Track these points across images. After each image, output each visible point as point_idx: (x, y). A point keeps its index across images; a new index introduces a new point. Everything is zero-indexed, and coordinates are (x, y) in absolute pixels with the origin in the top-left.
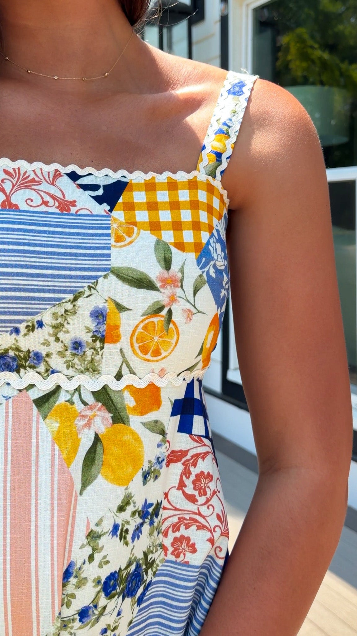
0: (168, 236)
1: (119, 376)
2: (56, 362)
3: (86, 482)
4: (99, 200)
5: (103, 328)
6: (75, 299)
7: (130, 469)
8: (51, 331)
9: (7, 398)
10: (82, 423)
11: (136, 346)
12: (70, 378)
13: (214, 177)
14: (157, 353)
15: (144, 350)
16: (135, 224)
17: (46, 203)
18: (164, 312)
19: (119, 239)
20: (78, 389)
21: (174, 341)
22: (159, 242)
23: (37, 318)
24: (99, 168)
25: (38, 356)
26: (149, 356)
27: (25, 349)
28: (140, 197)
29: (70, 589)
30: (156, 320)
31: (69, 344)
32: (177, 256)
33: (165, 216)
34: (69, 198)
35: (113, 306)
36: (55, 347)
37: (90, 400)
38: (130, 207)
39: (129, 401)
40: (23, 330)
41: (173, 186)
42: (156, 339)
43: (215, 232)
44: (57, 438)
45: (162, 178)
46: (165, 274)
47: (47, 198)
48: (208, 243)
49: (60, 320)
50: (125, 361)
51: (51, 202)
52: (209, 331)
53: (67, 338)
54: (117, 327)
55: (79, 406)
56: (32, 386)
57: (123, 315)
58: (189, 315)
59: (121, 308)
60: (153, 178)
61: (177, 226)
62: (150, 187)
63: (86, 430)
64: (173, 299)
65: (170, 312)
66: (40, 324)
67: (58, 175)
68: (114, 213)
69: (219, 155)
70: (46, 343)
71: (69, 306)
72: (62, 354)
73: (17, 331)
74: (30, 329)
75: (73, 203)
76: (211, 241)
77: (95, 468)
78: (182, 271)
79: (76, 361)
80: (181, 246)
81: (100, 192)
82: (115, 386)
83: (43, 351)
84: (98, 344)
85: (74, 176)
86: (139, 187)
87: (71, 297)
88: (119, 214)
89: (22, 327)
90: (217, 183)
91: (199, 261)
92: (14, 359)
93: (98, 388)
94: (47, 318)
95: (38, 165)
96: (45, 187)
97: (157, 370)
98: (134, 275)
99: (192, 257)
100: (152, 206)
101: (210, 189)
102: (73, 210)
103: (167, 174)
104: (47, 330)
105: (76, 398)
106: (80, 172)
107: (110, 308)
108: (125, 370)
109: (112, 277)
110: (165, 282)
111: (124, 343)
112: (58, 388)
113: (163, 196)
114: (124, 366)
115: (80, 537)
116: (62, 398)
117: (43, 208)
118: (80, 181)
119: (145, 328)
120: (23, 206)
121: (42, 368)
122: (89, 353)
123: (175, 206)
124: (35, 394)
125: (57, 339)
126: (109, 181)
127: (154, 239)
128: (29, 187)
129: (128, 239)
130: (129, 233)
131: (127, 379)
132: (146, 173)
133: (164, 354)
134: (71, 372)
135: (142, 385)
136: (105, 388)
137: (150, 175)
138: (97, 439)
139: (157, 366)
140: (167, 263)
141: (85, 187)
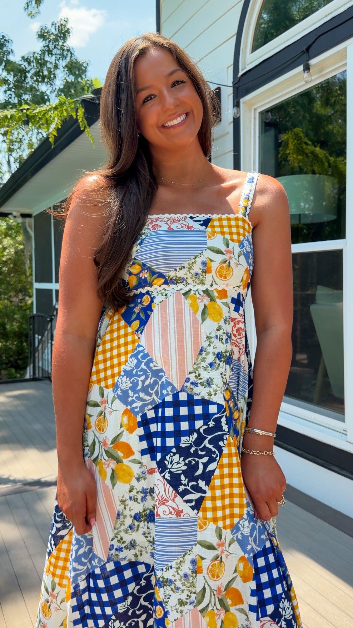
0: (228, 237)
1: (212, 285)
2: (189, 281)
3: (203, 320)
4: (202, 225)
5: (206, 268)
6: (195, 258)
7: (219, 317)
8: (187, 269)
9: (173, 293)
10: (199, 301)
11: (218, 274)
12: (194, 286)
13: (245, 216)
14: (225, 277)
15: (221, 276)
16: (215, 232)
17: (183, 227)
18: (227, 262)
19: (210, 237)
20: (197, 290)
21: (232, 273)
22: (224, 238)
23: (183, 265)
24: (200, 214)
25: (183, 279)
26: (222, 278)
27: (179, 276)
28: (216, 223)
29: (203, 356)
30: (224, 265)
31: (194, 274)
32: (231, 244)
33: (226, 230)
34: (191, 225)
35: (209, 260)
36: (189, 275)
37: (202, 293)
38: (213, 227)
39: (216, 294)
40: (178, 270)
41: (229, 219)
42: (225, 272)
43: (246, 237)
44: (191, 305)
45: (225, 216)
46: (227, 249)
47: (183, 225)
48: (243, 240)
49: (190, 266)
50: (214, 280)
51: (185, 227)
52: (244, 273)
53: (193, 272)
54: (211, 268)
55: (198, 295)
56: (182, 289)
57: (213, 263)
58: (237, 265)
59: (212, 261)
60: (221, 217)
61: (231, 233)
62: (220, 220)
63: (201, 303)
64: (230, 258)
65: (229, 263)
66: (184, 267)
67: (186, 218)
68: (207, 229)
69: (246, 208)
70: (186, 274)
71: (193, 261)
72: (191, 278)
73: (176, 270)
74: (180, 269)
75: (192, 227)
76: (244, 240)
77: (205, 316)
78: (233, 248)
79: (196, 280)
80: (232, 240)
81: (202, 222)
82: (211, 289)
83: (185, 277)
84: (204, 274)
85: (191, 218)
86: (216, 220)
87: (194, 257)
88: (209, 229)
89: (178, 268)
90: (247, 218)
91: (239, 247)
92: (175, 280)
93: (204, 289)
94: (186, 265)
95: (178, 215)
96: (181, 222)
97: (226, 284)
98: (216, 249)
99: (237, 244)
100: (221, 226)
101: (244, 221)
102: (192, 229)
103: (226, 215)
104: (186, 269)
105: (197, 293)
106: (193, 216)
107: (208, 261)
108: (214, 283)
109: (208, 250)
110: (227, 252)
111: (213, 273)
112: (191, 289)
113: (225, 223)
114: (214, 282)
115: (204, 338)
116: (192, 293)
117: (182, 229)
118: (194, 219)
119: (220, 268)
120: (175, 229)
121: (185, 283)
122: (201, 277)
123: (230, 226)
124: (182, 292)
125: (190, 273)
126: (205, 219)
127: (223, 237)
128: (176, 222)
129: (213, 237)
130: (213, 235)
131: (215, 286)
132: (218, 215)
133: (228, 278)
134: (195, 284)
135: (221, 289)
136: (207, 289)
137: (220, 216)
138: (205, 306)
139: (226, 283)
140: (228, 246)
141: (196, 221)
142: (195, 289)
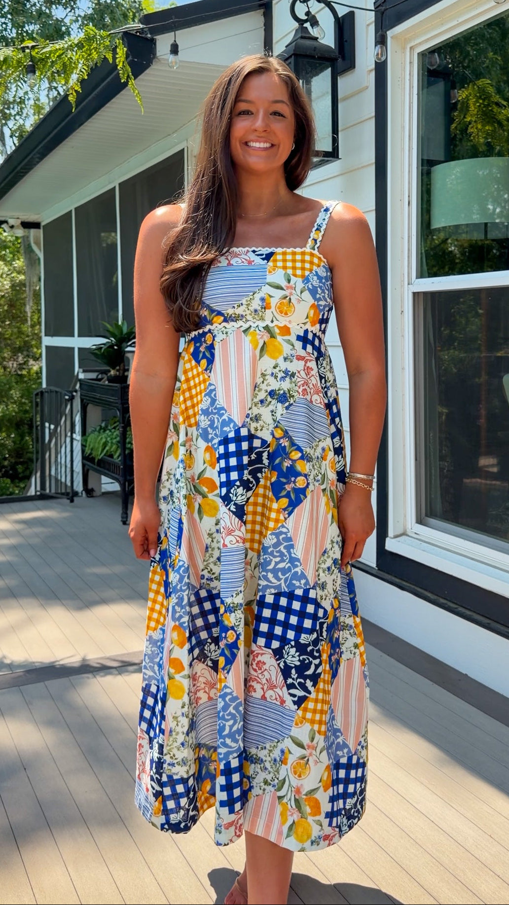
0: (290, 271)
1: (272, 321)
2: (249, 317)
3: (261, 357)
4: (263, 259)
5: (265, 304)
6: (254, 294)
7: (278, 355)
8: (246, 306)
9: (233, 331)
10: (260, 337)
11: (278, 310)
12: (254, 323)
13: (314, 250)
14: (286, 314)
15: (281, 312)
16: (277, 267)
17: (243, 262)
18: (288, 298)
19: (270, 272)
20: (257, 326)
21: (293, 310)
22: (286, 274)
23: (240, 302)
24: (263, 248)
25: (242, 316)
26: (283, 315)
27: (237, 314)
28: (279, 257)
29: (256, 392)
30: (285, 301)
31: (253, 311)
32: (293, 279)
33: (289, 264)
34: (252, 259)
35: (268, 296)
36: (248, 312)
37: (262, 330)
38: (275, 261)
39: (277, 331)
40: (236, 307)
41: (294, 253)
42: (285, 308)
43: (313, 272)
44: (251, 342)
45: (289, 250)
46: (288, 285)
47: (243, 260)
48: (309, 275)
49: (249, 302)
50: (274, 316)
51: (245, 261)
52: (309, 310)
53: (252, 309)
54: (270, 303)
55: (258, 332)
56: (242, 326)
57: (272, 299)
58: (300, 301)
59: (271, 296)
61: (294, 268)
62: (284, 254)
63: (261, 339)
64: (291, 294)
65: (290, 299)
66: (242, 304)
67: (248, 251)
68: (269, 263)
69: (315, 240)
70: (245, 311)
71: (252, 297)
72: (250, 314)
73: (234, 307)
74: (239, 306)
75: (253, 261)
77: (264, 352)
78: (295, 284)
79: (256, 316)
80: (295, 275)
81: (264, 256)
82: (271, 325)
83: (244, 314)
84: (263, 310)
85: (254, 252)
86: (279, 254)
87: (252, 294)
88: (271, 264)
90: (316, 252)
91: (303, 282)
92: (234, 317)
93: (264, 326)
94: (244, 302)
95: (240, 249)
96: (243, 256)
98: (276, 285)
99: (300, 280)
100: (285, 261)
101: (312, 255)
102: (253, 264)
103: (291, 249)
104: (245, 306)
105: (257, 329)
106: (256, 250)
107: (266, 297)
108: (274, 319)
109: (267, 286)
110: (288, 288)
111: (273, 309)
112: (251, 326)
113: (289, 257)
115: (259, 375)
116: (252, 329)
117: (242, 264)
118: (257, 253)
119: (280, 304)
120: (235, 264)
121: (244, 320)
122: (260, 313)
123: (294, 261)
124: (243, 329)
125: (248, 309)
126: (268, 252)
127: (284, 272)
128: (237, 257)
129: (274, 272)
130: (274, 270)
131: (275, 323)
132: (283, 248)
133: (289, 314)
134: (255, 320)
135: (282, 325)
136: (267, 325)
137: (285, 249)
138: (265, 343)
139: (288, 319)
140: (289, 281)
141: (258, 255)
142: (255, 325)
